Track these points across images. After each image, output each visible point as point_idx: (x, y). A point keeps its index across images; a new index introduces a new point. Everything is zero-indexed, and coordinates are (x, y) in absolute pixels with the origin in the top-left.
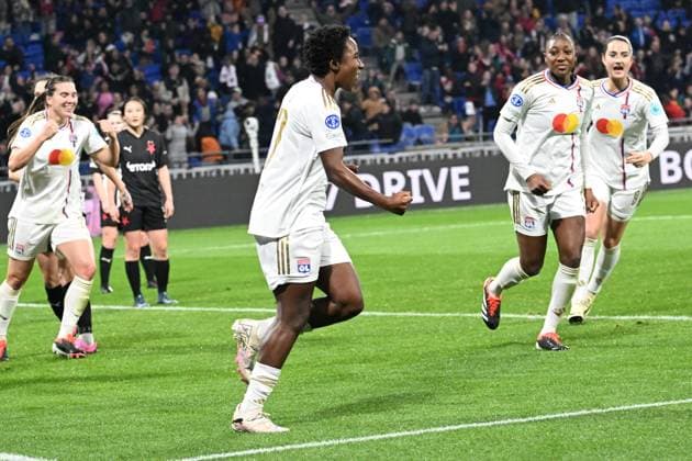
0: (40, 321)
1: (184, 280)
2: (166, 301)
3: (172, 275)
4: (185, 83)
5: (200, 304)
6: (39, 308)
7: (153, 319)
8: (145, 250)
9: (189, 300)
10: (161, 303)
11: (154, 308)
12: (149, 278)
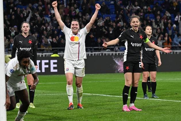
0: (111, 101)
1: (160, 90)
2: (154, 97)
4: (162, 22)
5: (166, 99)
6: (110, 97)
7: (151, 103)
9: (162, 97)
10: (153, 97)
11: (150, 99)
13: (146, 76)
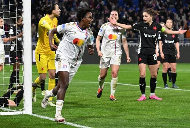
0: (133, 90)
1: (181, 80)
2: (175, 87)
3: (177, 78)
4: (185, 15)
5: (186, 89)
6: (133, 86)
7: (171, 93)
8: (169, 69)
9: (182, 87)
10: (173, 87)
11: (171, 89)
12: (170, 79)
13: (166, 67)
